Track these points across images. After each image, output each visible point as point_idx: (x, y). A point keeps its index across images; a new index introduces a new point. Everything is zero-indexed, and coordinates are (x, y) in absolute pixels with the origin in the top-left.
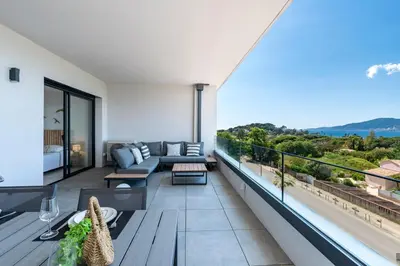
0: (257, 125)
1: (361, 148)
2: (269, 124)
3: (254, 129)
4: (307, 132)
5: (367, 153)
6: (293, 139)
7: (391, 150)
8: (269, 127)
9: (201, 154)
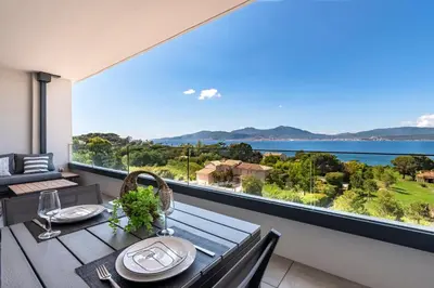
0: (97, 135)
1: (193, 155)
2: (112, 135)
3: (95, 139)
4: (152, 142)
5: (197, 158)
6: (139, 150)
7: (210, 154)
8: (112, 137)
9: (51, 169)
